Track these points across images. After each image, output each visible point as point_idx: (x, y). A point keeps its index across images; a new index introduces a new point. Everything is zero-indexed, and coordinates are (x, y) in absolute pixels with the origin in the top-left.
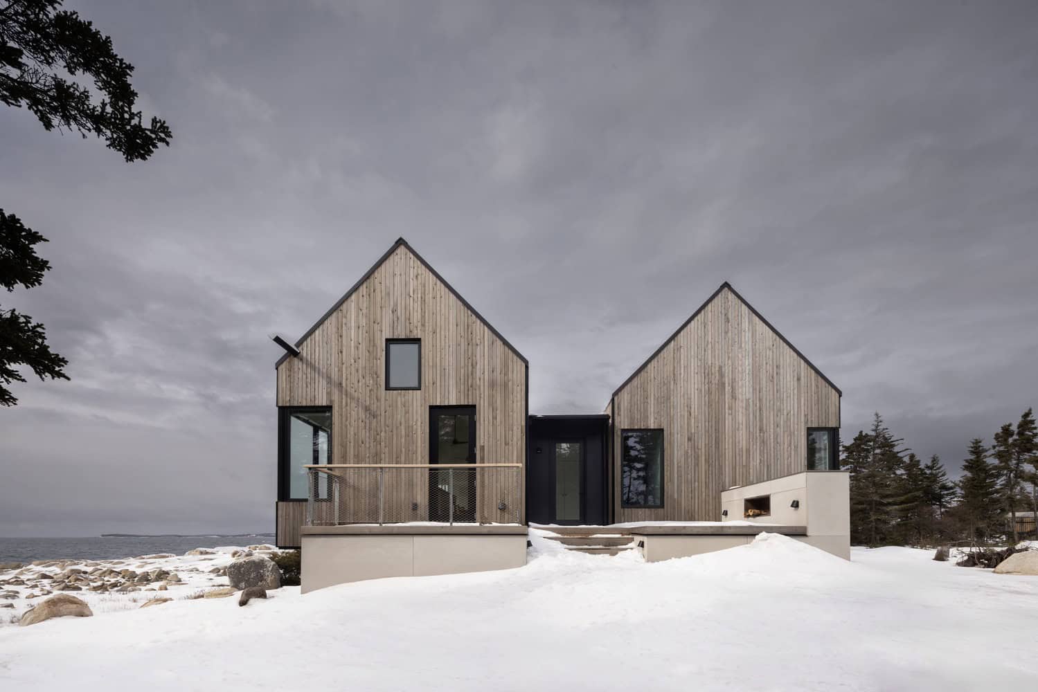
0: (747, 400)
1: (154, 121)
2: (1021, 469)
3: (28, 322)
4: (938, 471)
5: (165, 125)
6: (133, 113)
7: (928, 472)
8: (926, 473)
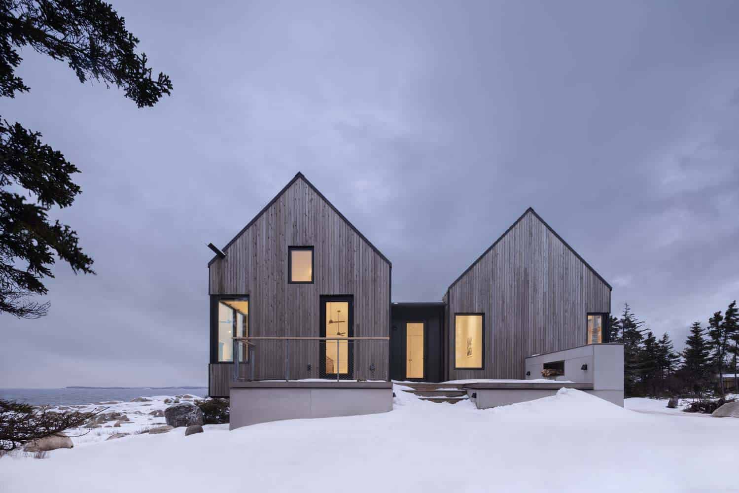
0: (545, 293)
1: (161, 75)
2: (728, 343)
3: (67, 230)
4: (668, 344)
5: (168, 79)
6: (146, 69)
7: (661, 345)
8: (659, 347)
